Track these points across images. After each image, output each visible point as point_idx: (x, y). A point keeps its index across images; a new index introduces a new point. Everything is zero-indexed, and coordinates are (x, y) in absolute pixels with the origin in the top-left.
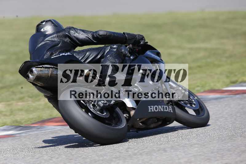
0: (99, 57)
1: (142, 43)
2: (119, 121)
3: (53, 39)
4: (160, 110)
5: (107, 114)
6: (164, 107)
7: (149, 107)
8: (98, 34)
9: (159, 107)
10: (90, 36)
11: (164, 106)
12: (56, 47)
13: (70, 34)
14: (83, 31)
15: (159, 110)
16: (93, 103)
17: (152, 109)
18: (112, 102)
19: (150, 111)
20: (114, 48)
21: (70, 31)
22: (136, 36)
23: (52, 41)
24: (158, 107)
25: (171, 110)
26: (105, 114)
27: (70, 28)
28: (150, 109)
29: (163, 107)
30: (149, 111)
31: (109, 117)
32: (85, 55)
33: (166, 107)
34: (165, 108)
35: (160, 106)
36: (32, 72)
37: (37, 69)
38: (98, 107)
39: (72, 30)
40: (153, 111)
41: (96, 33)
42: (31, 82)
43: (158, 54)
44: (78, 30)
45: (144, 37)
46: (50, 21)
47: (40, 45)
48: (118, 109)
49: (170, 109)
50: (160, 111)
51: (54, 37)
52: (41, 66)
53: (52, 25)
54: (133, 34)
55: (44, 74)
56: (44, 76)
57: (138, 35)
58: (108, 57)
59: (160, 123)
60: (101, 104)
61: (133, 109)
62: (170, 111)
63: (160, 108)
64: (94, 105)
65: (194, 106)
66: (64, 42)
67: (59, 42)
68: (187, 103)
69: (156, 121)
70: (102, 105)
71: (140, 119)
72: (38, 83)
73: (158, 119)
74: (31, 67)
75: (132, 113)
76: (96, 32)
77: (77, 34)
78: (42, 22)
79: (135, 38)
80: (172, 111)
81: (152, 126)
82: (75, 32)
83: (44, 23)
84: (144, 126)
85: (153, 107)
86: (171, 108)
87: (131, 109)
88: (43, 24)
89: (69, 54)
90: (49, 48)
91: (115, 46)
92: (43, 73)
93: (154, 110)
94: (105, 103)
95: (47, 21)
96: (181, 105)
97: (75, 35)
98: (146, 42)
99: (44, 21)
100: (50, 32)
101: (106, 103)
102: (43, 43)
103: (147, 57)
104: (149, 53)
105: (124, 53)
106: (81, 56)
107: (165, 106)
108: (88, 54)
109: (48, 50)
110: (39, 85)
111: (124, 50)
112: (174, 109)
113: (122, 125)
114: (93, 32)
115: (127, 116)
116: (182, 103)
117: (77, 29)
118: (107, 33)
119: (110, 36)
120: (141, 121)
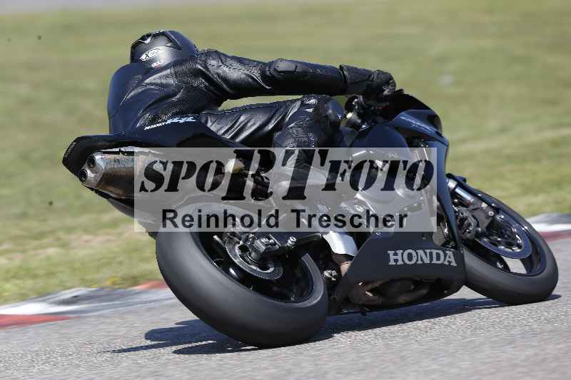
0: (270, 126)
1: (386, 92)
2: (306, 287)
3: (164, 81)
4: (422, 260)
5: (277, 271)
6: (431, 254)
7: (391, 253)
8: (275, 69)
9: (417, 253)
10: (256, 74)
11: (432, 250)
12: (169, 101)
13: (207, 69)
14: (240, 61)
15: (417, 260)
16: (241, 243)
17: (399, 257)
18: (289, 241)
19: (392, 263)
20: (309, 106)
21: (208, 60)
22: (370, 76)
23: (162, 85)
24: (414, 253)
25: (452, 259)
26: (271, 270)
27: (209, 54)
28: (392, 257)
29: (428, 255)
30: (390, 264)
31: (281, 278)
32: (235, 123)
33: (438, 254)
34: (434, 256)
35: (421, 252)
36: (92, 162)
37: (108, 156)
38: (253, 254)
39: (214, 59)
40: (400, 263)
41: (270, 67)
42: (92, 189)
43: (433, 119)
44: (229, 57)
45: (391, 78)
46: (163, 34)
47: (132, 94)
48: (307, 259)
49: (447, 259)
50: (420, 262)
51: (167, 76)
52: (117, 150)
53: (169, 45)
54: (364, 70)
55: (124, 169)
56: (123, 174)
57: (378, 74)
58: (291, 128)
59: (424, 292)
60: (261, 244)
61: (347, 257)
62: (450, 262)
63: (422, 256)
64: (243, 249)
65: (519, 250)
66: (191, 89)
67: (179, 88)
68: (499, 241)
69: (413, 287)
70: (263, 248)
71: (365, 284)
72: (111, 192)
73: (418, 284)
74: (92, 153)
75: (345, 267)
76: (270, 64)
77: (226, 69)
78: (144, 38)
79: (367, 80)
80: (454, 264)
81: (402, 299)
82: (220, 64)
83: (148, 41)
84: (379, 300)
85: (402, 254)
86: (452, 256)
87: (343, 258)
88: (145, 42)
89: (190, 119)
90: (151, 102)
91: (313, 101)
92: (120, 168)
93: (403, 260)
94: (271, 244)
95: (155, 36)
96: (483, 246)
97: (220, 71)
98: (396, 89)
99: (148, 36)
100: (162, 61)
101: (275, 244)
102: (139, 90)
103: (397, 128)
104: (404, 117)
105: (333, 117)
106: (226, 125)
107: (435, 252)
108: (242, 118)
109: (148, 107)
110: (113, 196)
111: (333, 111)
112: (459, 259)
113: (312, 298)
114: (264, 64)
115: (331, 275)
116: (484, 242)
117: (226, 56)
118: (296, 66)
119: (304, 73)
120: (370, 286)
